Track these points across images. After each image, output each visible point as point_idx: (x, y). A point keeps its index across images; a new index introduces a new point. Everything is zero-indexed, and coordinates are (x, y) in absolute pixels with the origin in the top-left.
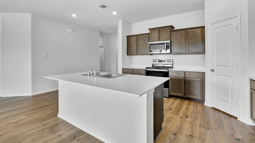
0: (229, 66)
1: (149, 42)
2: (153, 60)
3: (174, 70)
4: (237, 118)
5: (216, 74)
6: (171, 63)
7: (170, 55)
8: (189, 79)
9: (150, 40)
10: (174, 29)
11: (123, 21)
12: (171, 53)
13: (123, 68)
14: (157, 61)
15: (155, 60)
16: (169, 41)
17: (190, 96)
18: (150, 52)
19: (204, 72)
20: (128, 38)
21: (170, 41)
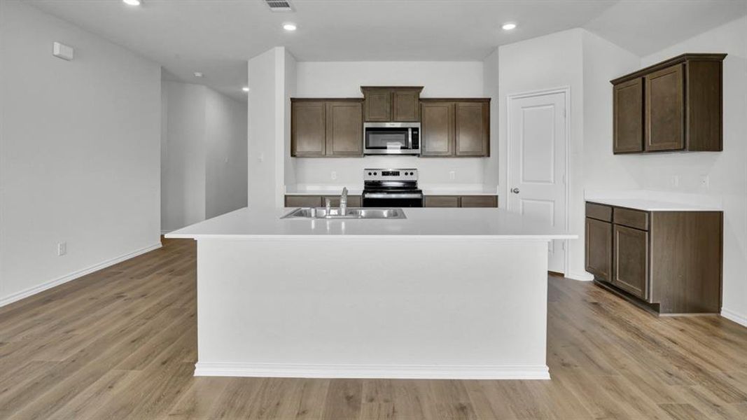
0: (549, 182)
1: (365, 121)
2: (366, 169)
4: (563, 275)
5: (523, 199)
6: (415, 177)
9: (367, 119)
12: (421, 152)
13: (287, 196)
14: (379, 173)
15: (372, 172)
16: (417, 125)
18: (367, 148)
19: (494, 194)
20: (298, 103)
21: (420, 124)
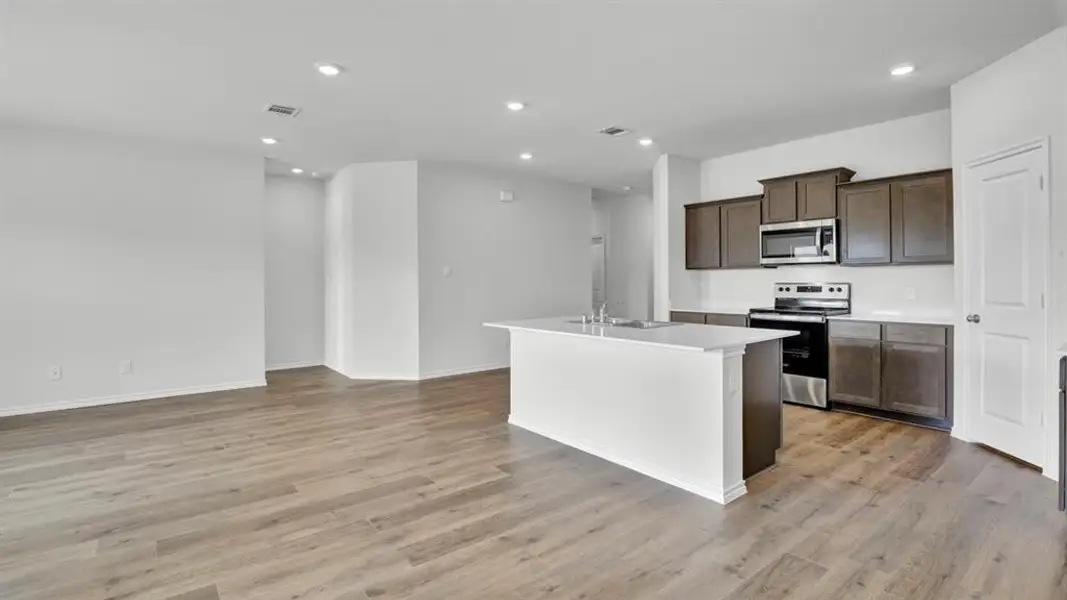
0: (1022, 305)
1: (761, 223)
2: (777, 284)
3: (854, 317)
4: (1039, 470)
5: (983, 332)
6: (844, 295)
7: (837, 268)
8: (896, 347)
9: (766, 219)
10: (854, 179)
11: (672, 159)
12: (839, 260)
13: (672, 312)
14: (794, 288)
16: (831, 222)
17: (901, 406)
18: (763, 257)
19: (949, 323)
20: (691, 211)
21: (834, 220)
